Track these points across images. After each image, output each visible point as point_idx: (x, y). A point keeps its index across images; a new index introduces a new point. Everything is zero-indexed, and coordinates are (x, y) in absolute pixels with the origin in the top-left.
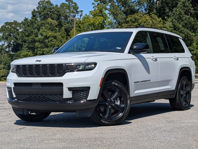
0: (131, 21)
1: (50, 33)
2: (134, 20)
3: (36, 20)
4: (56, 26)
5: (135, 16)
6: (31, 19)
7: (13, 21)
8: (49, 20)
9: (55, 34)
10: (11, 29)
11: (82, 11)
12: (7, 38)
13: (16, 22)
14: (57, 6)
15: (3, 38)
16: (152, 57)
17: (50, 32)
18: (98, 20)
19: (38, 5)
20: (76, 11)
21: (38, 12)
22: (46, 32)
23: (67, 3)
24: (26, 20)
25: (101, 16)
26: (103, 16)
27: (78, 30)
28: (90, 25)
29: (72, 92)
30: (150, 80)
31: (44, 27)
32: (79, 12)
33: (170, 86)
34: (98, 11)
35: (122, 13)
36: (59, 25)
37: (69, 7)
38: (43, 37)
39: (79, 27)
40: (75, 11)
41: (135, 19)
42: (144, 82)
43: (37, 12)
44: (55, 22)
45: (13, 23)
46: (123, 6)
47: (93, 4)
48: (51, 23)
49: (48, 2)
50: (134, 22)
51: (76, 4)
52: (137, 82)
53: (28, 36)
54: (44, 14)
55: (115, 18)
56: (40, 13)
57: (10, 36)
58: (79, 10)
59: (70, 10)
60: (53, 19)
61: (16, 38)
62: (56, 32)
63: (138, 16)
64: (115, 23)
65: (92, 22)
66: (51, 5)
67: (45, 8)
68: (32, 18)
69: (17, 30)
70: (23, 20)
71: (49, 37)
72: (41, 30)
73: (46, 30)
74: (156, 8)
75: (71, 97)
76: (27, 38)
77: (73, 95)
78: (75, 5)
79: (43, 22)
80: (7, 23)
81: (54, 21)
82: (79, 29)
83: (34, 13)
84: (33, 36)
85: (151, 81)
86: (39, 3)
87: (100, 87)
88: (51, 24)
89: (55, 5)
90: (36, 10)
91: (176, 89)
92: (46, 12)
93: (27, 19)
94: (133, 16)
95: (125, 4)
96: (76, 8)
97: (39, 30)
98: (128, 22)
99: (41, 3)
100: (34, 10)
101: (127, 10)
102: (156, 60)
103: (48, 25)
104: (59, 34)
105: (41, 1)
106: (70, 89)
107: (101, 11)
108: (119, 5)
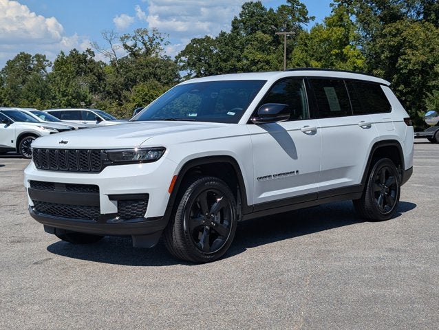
0: (390, 33)
1: (259, 56)
2: (394, 32)
3: (238, 35)
4: (270, 44)
5: (398, 25)
6: (230, 33)
7: (204, 37)
8: (259, 34)
9: (268, 57)
10: (201, 50)
11: (313, 18)
12: (194, 65)
13: (209, 38)
14: (271, 10)
15: (189, 64)
16: (305, 127)
17: (260, 54)
18: (335, 33)
19: (242, 10)
20: (304, 18)
21: (242, 21)
22: (253, 53)
23: (289, 5)
24: (223, 34)
25: (340, 26)
26: (344, 26)
27: (302, 50)
28: (321, 41)
29: (116, 202)
30: (297, 172)
31: (250, 46)
32: (308, 19)
33: (349, 178)
34: (336, 18)
35: (378, 20)
36: (273, 41)
37: (292, 12)
38: (248, 62)
39: (306, 45)
40: (301, 18)
41: (398, 30)
42: (283, 176)
43: (240, 22)
44: (268, 38)
45: (203, 40)
46: (379, 9)
47: (331, 5)
48: (262, 39)
49: (258, 5)
50: (395, 36)
51: (304, 6)
52: (265, 177)
53: (225, 61)
54: (252, 25)
55: (364, 29)
56: (244, 24)
57: (200, 60)
58: (308, 16)
59: (294, 16)
60: (264, 32)
61: (208, 63)
62: (269, 54)
63: (401, 24)
64: (366, 37)
65: (325, 36)
66: (263, 9)
67: (252, 15)
68: (232, 31)
69: (211, 51)
70: (218, 36)
71: (258, 61)
72: (246, 51)
73: (253, 51)
74: (435, 11)
75: (117, 212)
76: (223, 64)
77: (118, 209)
78: (303, 9)
79: (248, 37)
80: (195, 41)
81: (266, 35)
82: (306, 48)
83: (235, 24)
84: (233, 61)
85: (300, 173)
86: (243, 7)
87: (169, 194)
88: (262, 41)
89: (268, 10)
90: (239, 18)
91: (362, 182)
92: (254, 21)
93: (225, 33)
94: (394, 25)
95: (382, 4)
96: (304, 12)
97: (242, 51)
98: (386, 35)
99: (246, 7)
100: (236, 19)
101: (385, 15)
102: (314, 132)
103: (256, 43)
104: (275, 56)
105: (246, 4)
106: (112, 197)
107: (341, 19)
108: (374, 7)
